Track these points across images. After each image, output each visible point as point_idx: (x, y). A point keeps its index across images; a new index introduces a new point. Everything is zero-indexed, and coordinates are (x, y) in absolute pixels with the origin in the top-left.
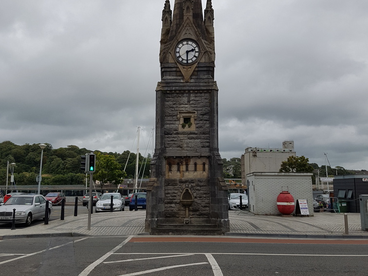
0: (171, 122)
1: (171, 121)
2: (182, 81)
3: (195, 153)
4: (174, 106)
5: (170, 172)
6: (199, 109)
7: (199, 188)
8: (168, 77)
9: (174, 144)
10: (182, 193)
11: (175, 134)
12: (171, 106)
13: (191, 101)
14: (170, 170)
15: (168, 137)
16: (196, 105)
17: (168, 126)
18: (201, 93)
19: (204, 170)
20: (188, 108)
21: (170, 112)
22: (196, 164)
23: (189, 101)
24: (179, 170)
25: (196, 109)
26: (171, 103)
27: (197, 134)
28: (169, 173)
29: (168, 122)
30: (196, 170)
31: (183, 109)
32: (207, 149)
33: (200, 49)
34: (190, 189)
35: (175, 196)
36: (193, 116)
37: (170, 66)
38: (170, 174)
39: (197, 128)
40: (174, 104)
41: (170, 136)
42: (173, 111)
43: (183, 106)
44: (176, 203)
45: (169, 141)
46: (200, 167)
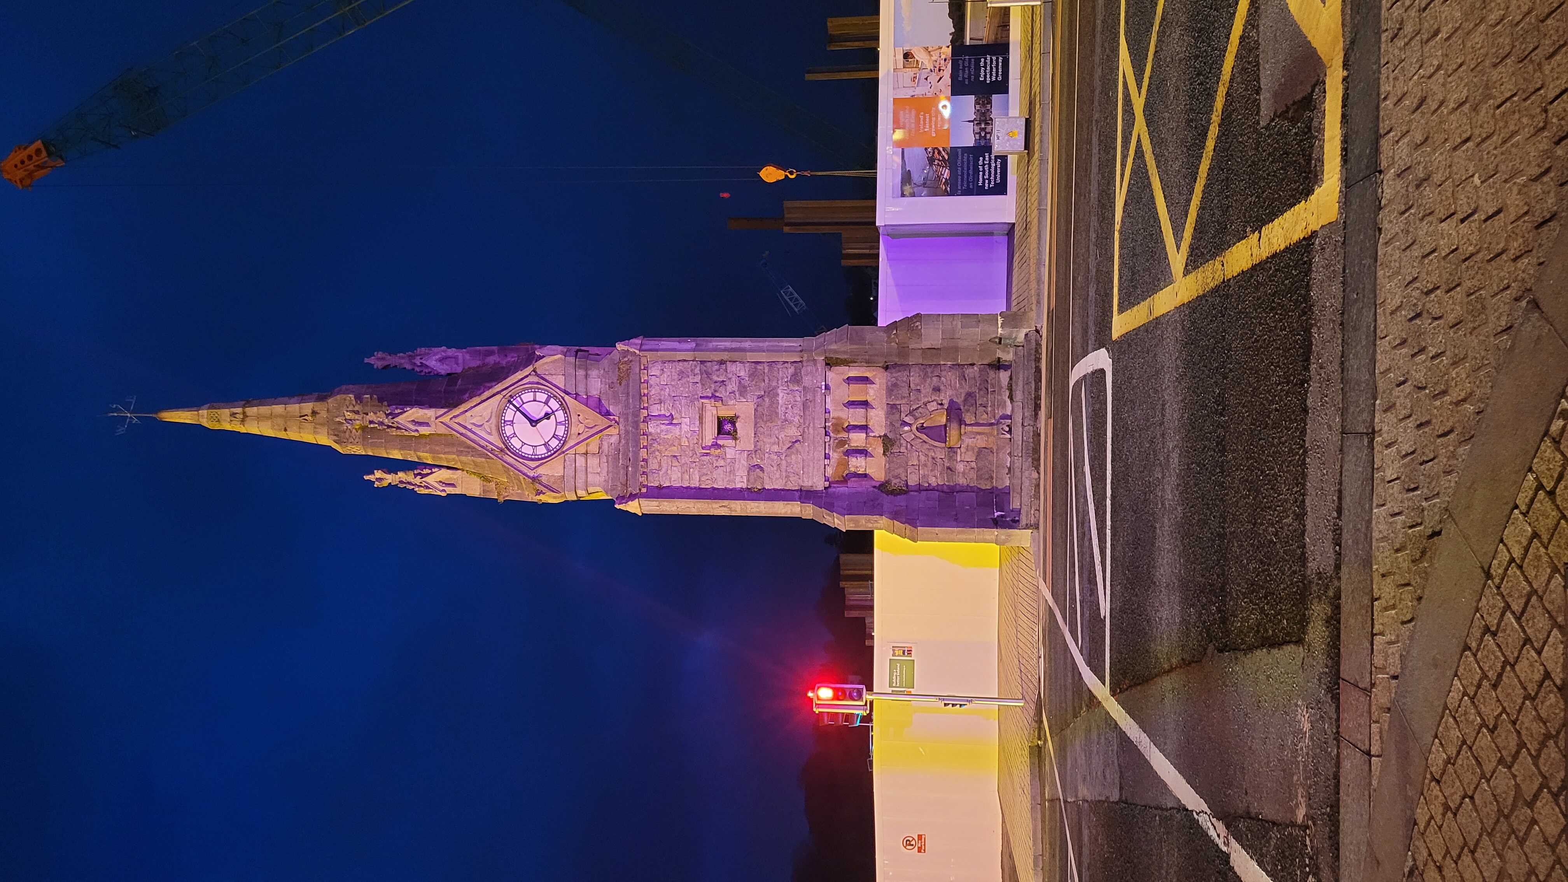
0: (729, 470)
1: (724, 472)
2: (613, 439)
4: (683, 462)
6: (693, 392)
7: (913, 395)
8: (603, 477)
9: (789, 463)
10: (926, 443)
11: (762, 461)
12: (684, 468)
15: (772, 480)
16: (683, 401)
17: (738, 479)
18: (649, 385)
20: (689, 423)
22: (848, 404)
23: (670, 420)
25: (692, 401)
26: (675, 469)
27: (763, 399)
29: (728, 478)
30: (865, 403)
31: (692, 436)
32: (807, 368)
34: (916, 419)
35: (935, 461)
36: (714, 410)
37: (571, 472)
39: (745, 397)
40: (679, 462)
41: (766, 474)
43: (683, 438)
44: (954, 460)
45: (781, 478)
46: (856, 393)
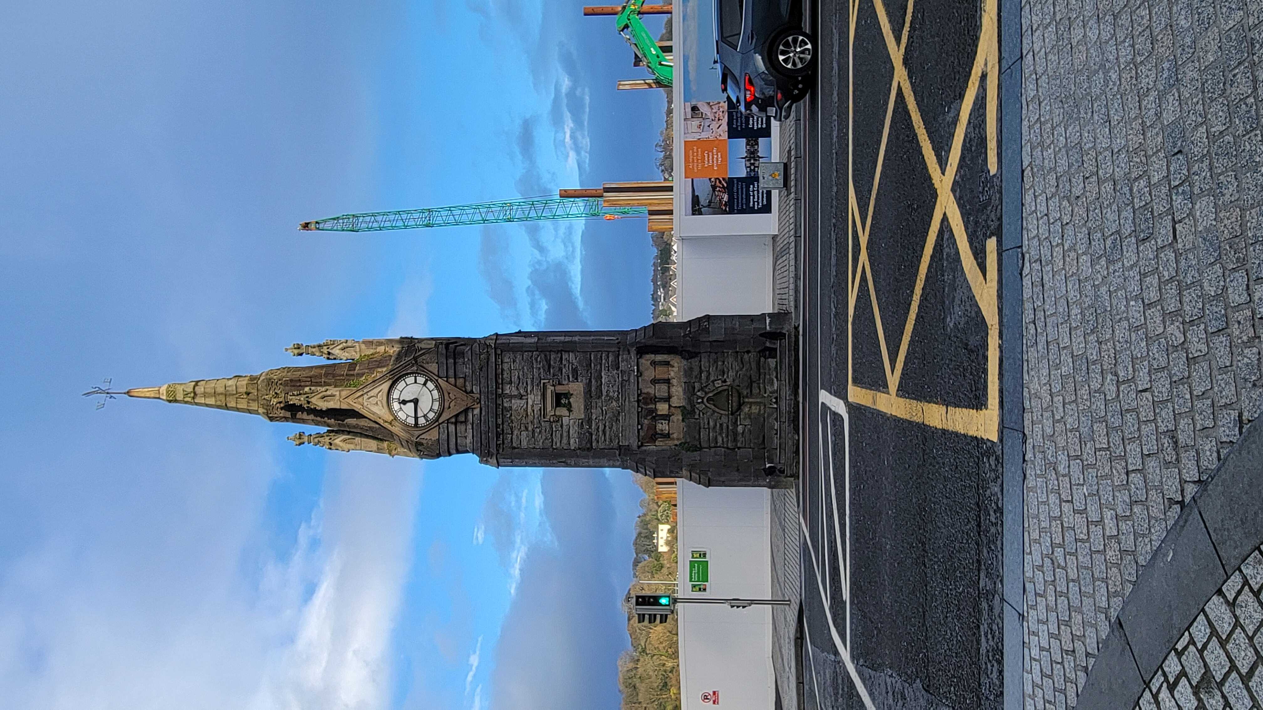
0: (565, 434)
1: (562, 435)
2: (477, 411)
3: (632, 385)
4: (530, 429)
5: (671, 436)
6: (536, 375)
7: (704, 375)
8: (469, 440)
9: (611, 428)
10: (714, 411)
11: (590, 427)
12: (530, 433)
13: (520, 393)
14: (668, 436)
15: (598, 442)
16: (529, 382)
17: (572, 441)
18: (503, 370)
19: (667, 364)
20: (534, 399)
21: (544, 437)
22: (655, 381)
23: (521, 397)
24: (666, 417)
25: (536, 382)
26: (524, 434)
27: (590, 380)
28: (673, 439)
29: (565, 441)
30: (668, 381)
31: (536, 409)
32: (623, 356)
33: (410, 373)
34: (706, 393)
35: (721, 425)
36: (553, 388)
37: (445, 436)
38: (675, 436)
39: (577, 379)
40: (527, 429)
41: (594, 437)
42: (540, 431)
43: (529, 410)
44: (735, 424)
45: (605, 440)
46: (660, 373)
